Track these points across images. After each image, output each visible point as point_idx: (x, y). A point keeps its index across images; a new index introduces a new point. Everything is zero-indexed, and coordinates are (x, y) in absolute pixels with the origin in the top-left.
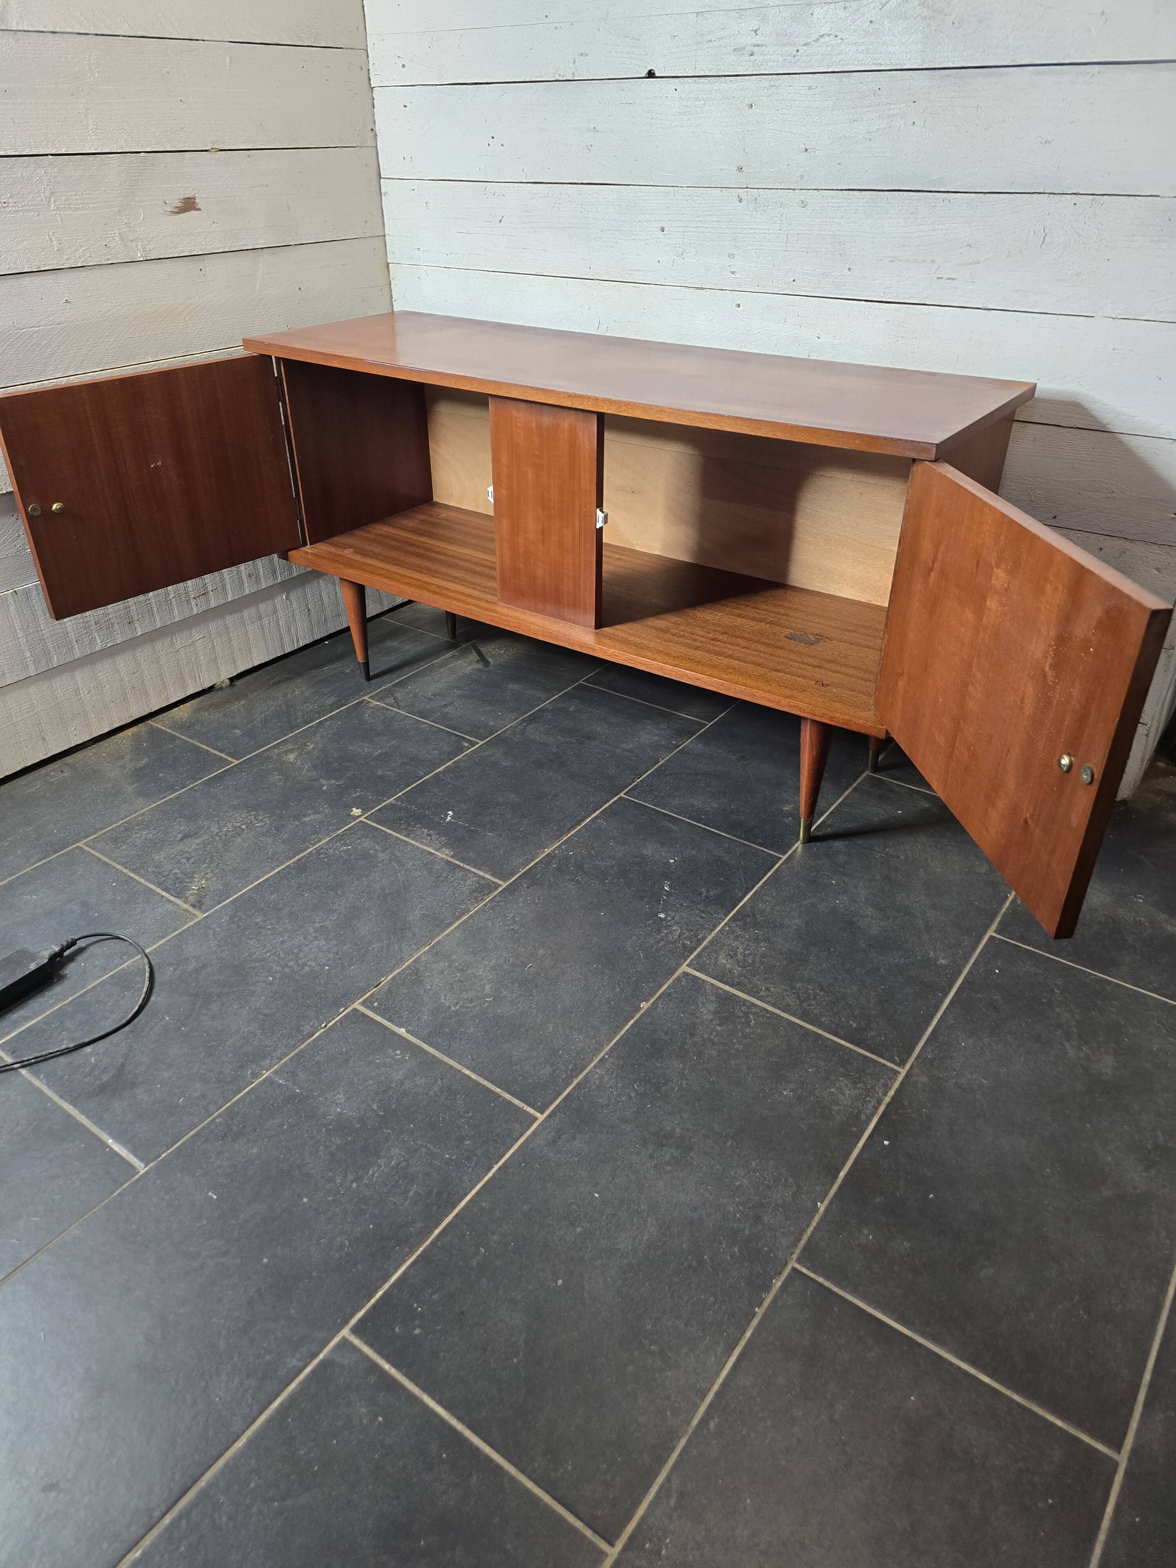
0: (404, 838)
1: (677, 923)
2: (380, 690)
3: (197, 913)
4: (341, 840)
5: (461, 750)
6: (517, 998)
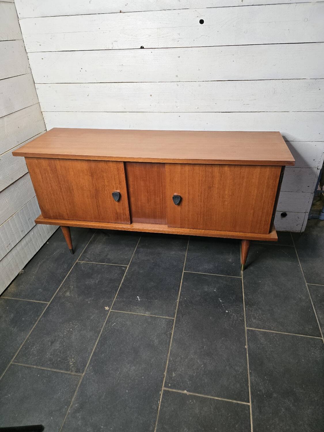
0: (130, 313)
1: (233, 312)
2: (80, 256)
3: (80, 374)
4: (110, 322)
5: (124, 271)
6: (210, 361)
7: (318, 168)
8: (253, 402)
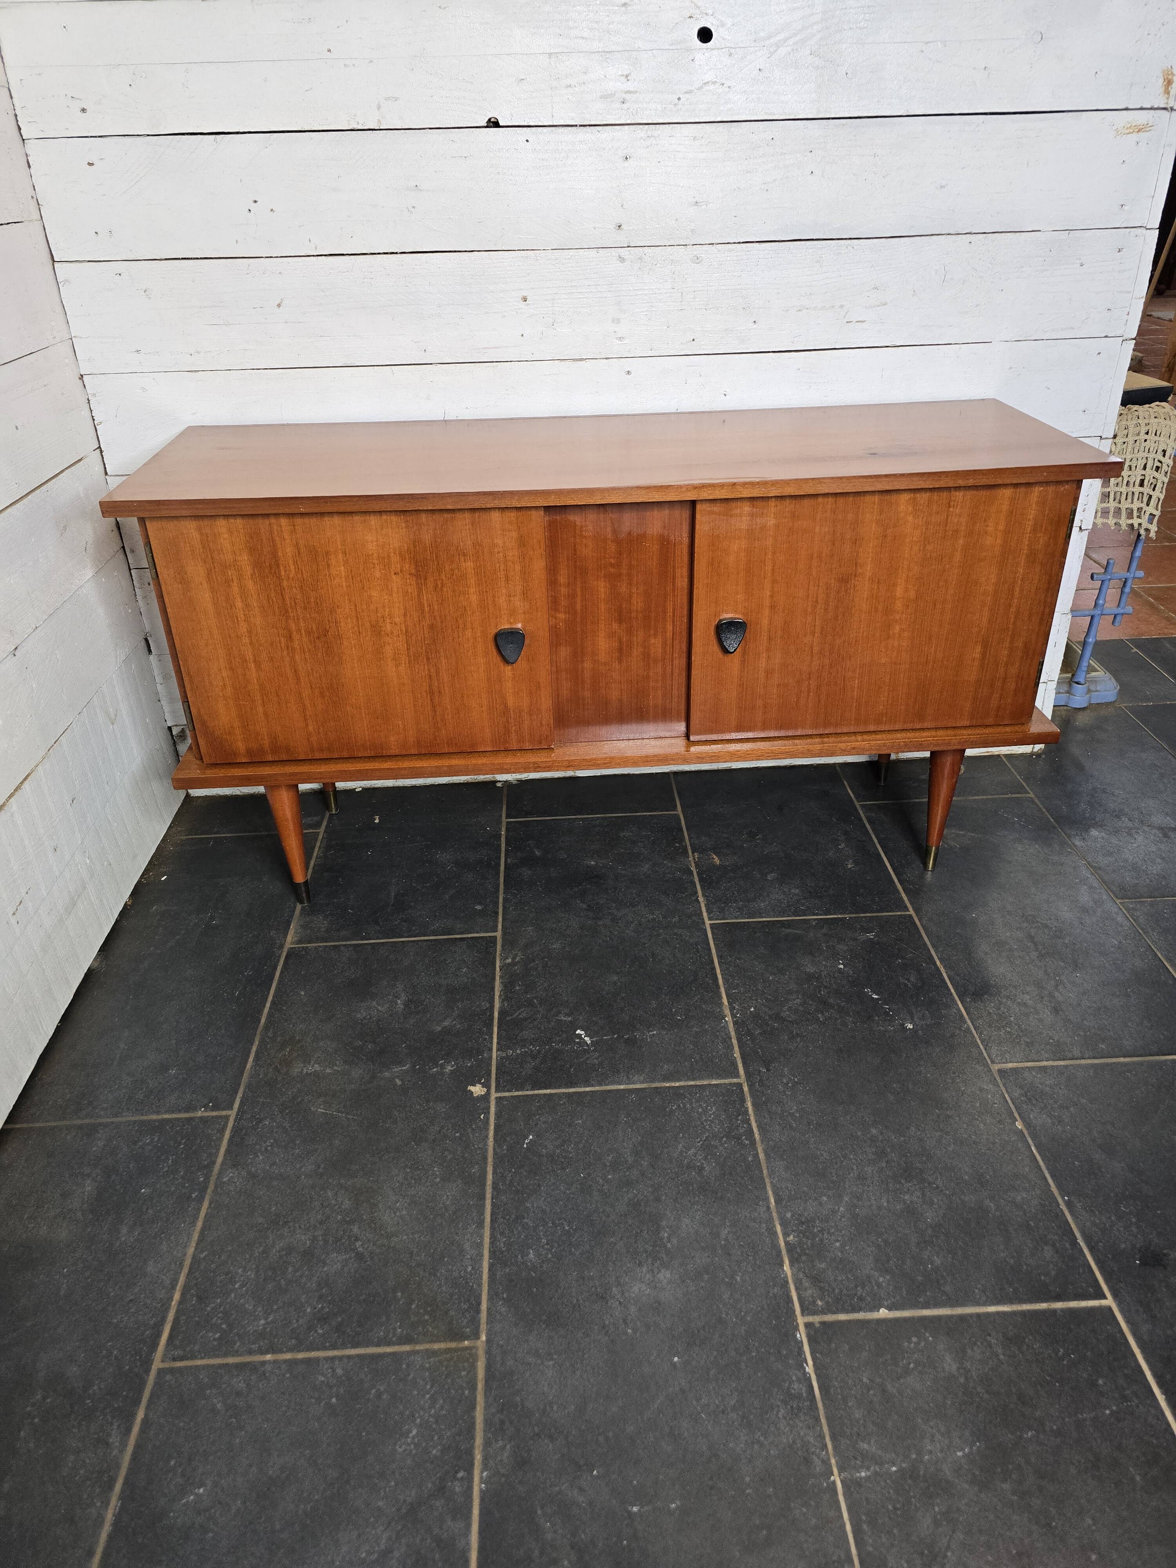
0: (575, 1090)
2: (293, 926)
3: (467, 1344)
5: (490, 954)
6: (923, 1195)
7: (1080, 528)
8: (1115, 1296)
